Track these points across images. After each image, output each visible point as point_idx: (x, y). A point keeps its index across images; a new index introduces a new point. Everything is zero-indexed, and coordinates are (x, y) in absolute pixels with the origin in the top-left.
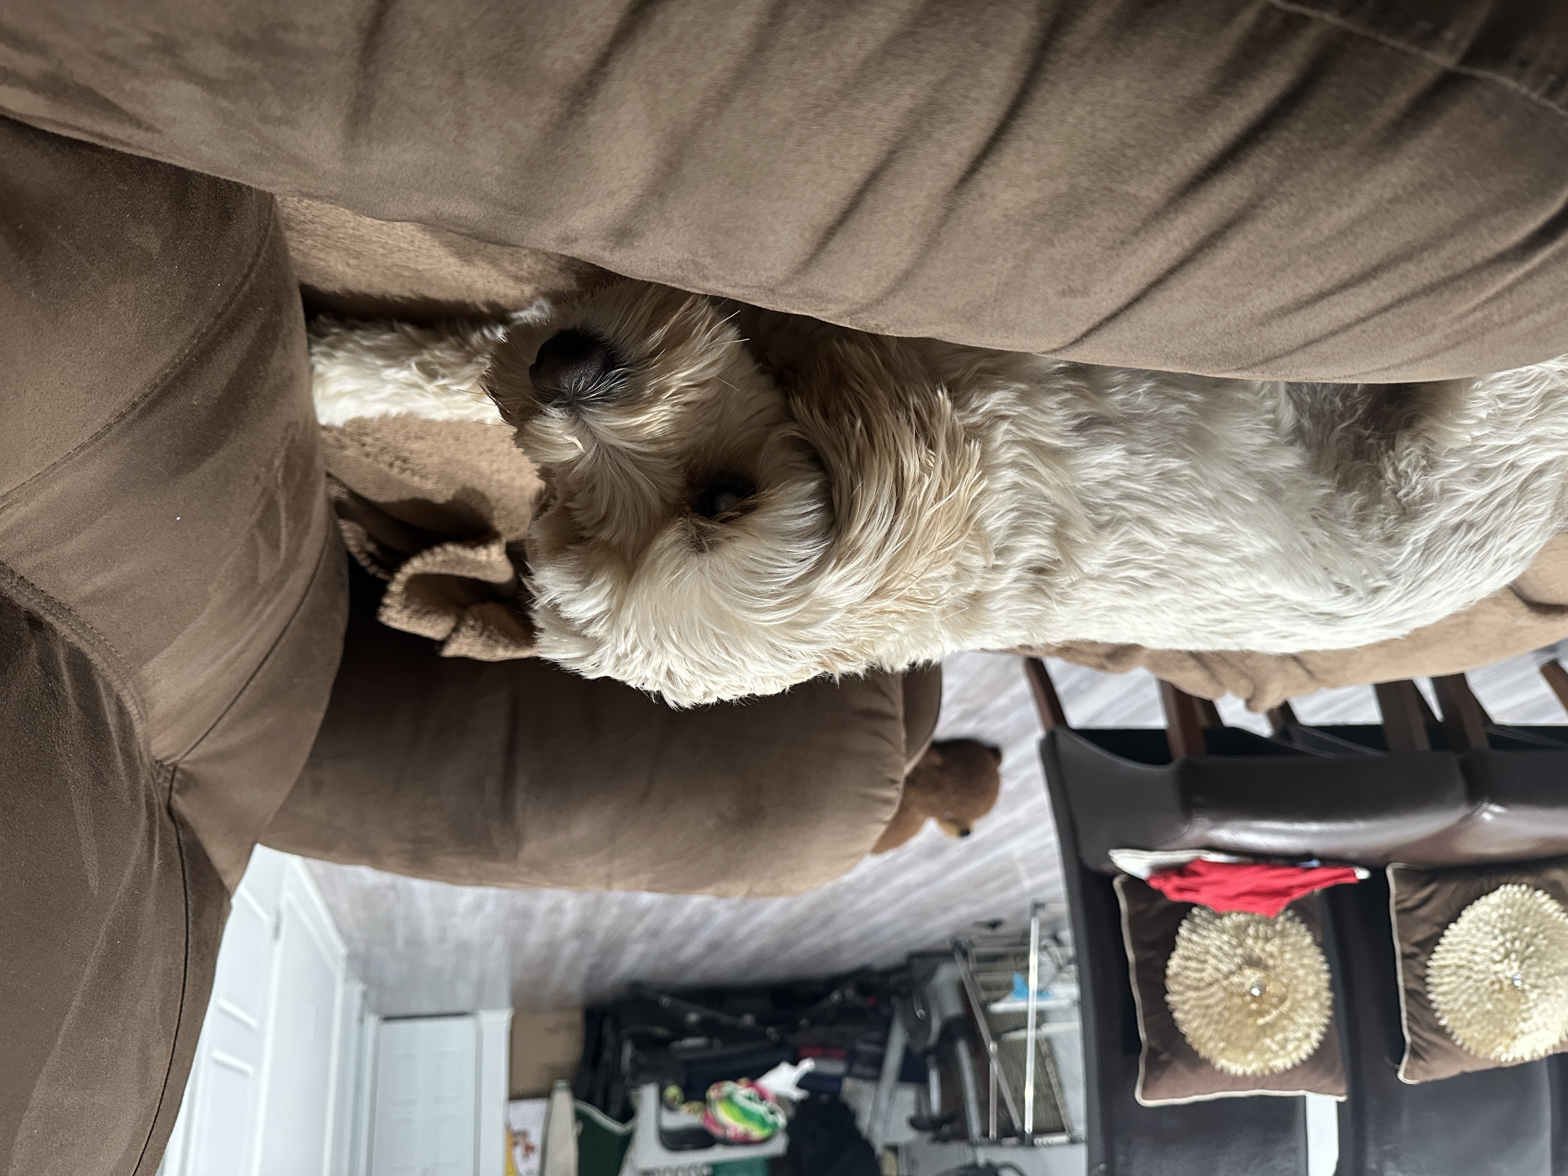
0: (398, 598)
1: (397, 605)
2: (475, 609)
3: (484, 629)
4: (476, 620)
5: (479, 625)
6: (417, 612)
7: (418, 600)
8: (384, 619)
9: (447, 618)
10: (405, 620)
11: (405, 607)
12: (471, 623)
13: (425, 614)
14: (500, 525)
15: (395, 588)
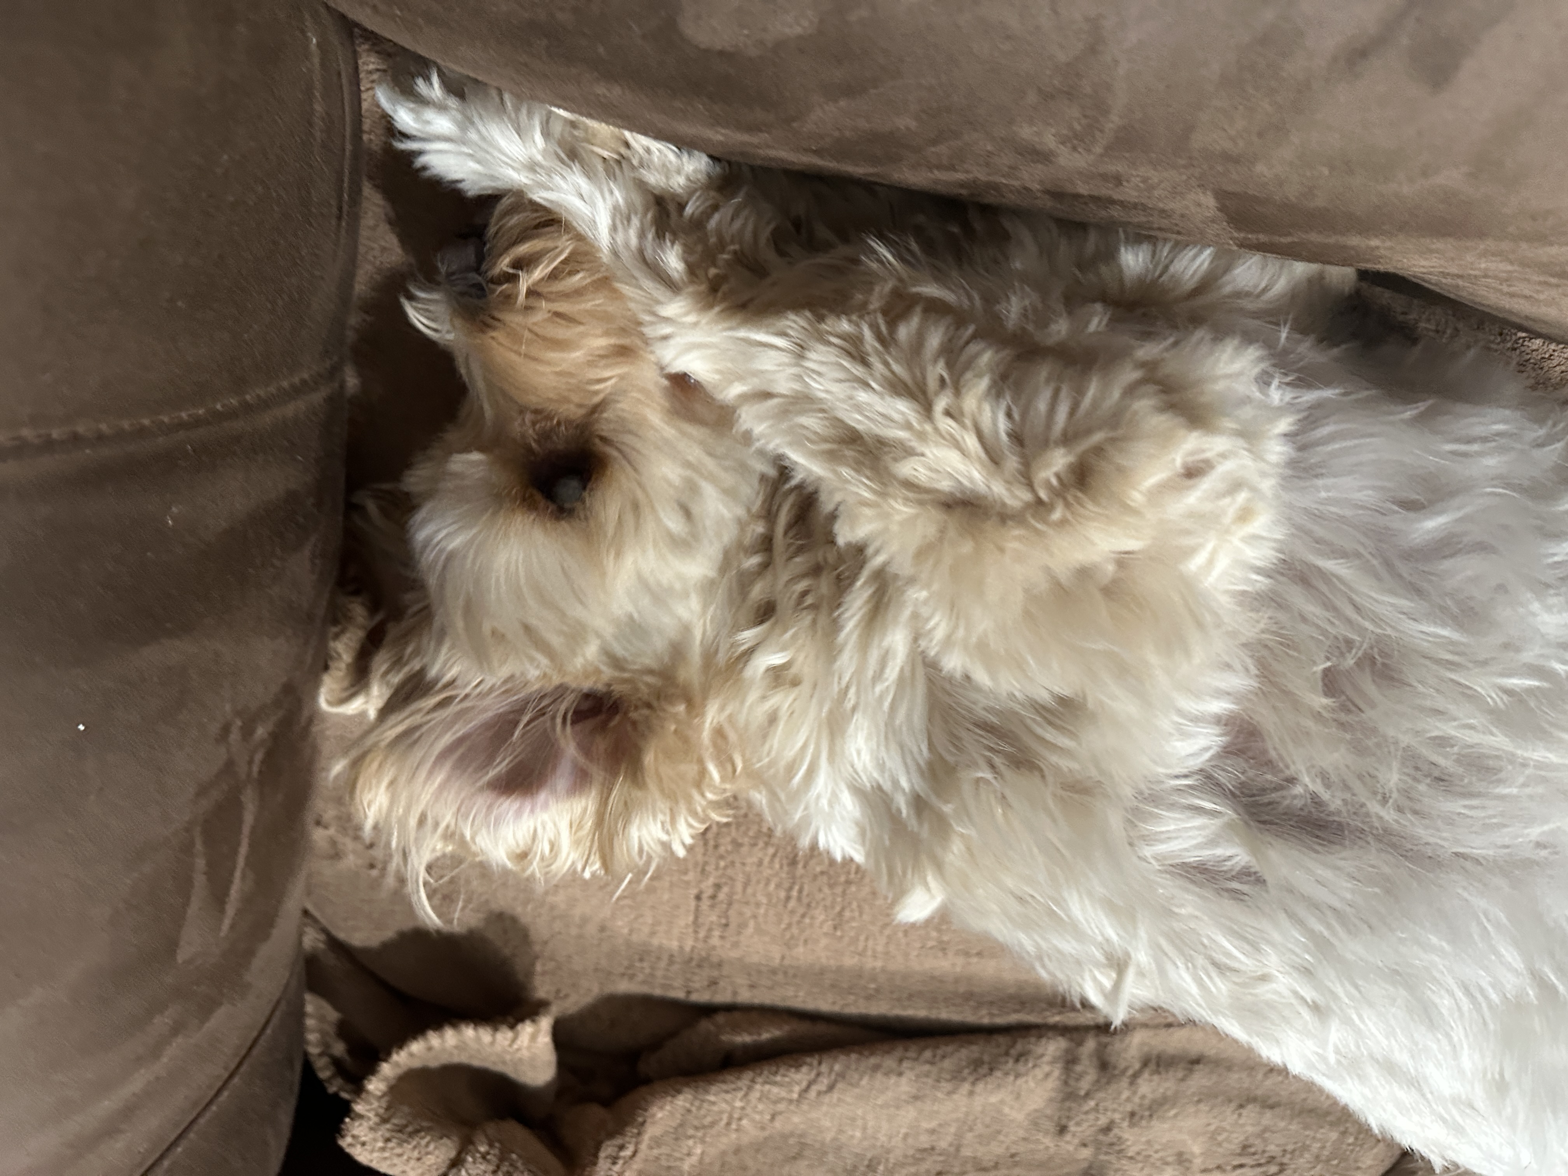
0: (376, 1104)
1: (371, 1115)
2: (491, 1128)
3: (502, 1159)
4: (491, 1145)
5: (495, 1151)
6: (400, 1130)
7: (406, 1109)
8: (345, 1143)
9: (445, 1140)
10: (380, 1144)
11: (384, 1120)
12: (483, 1149)
13: (411, 1135)
14: (542, 989)
15: (375, 1086)
